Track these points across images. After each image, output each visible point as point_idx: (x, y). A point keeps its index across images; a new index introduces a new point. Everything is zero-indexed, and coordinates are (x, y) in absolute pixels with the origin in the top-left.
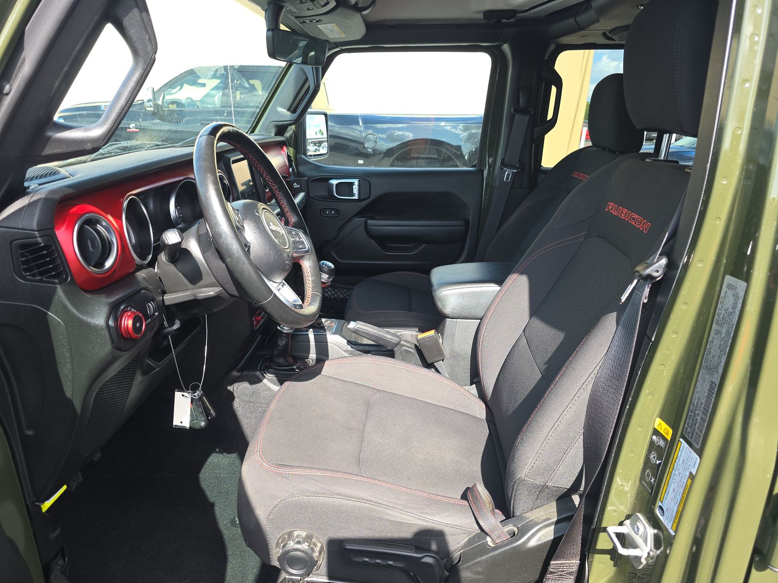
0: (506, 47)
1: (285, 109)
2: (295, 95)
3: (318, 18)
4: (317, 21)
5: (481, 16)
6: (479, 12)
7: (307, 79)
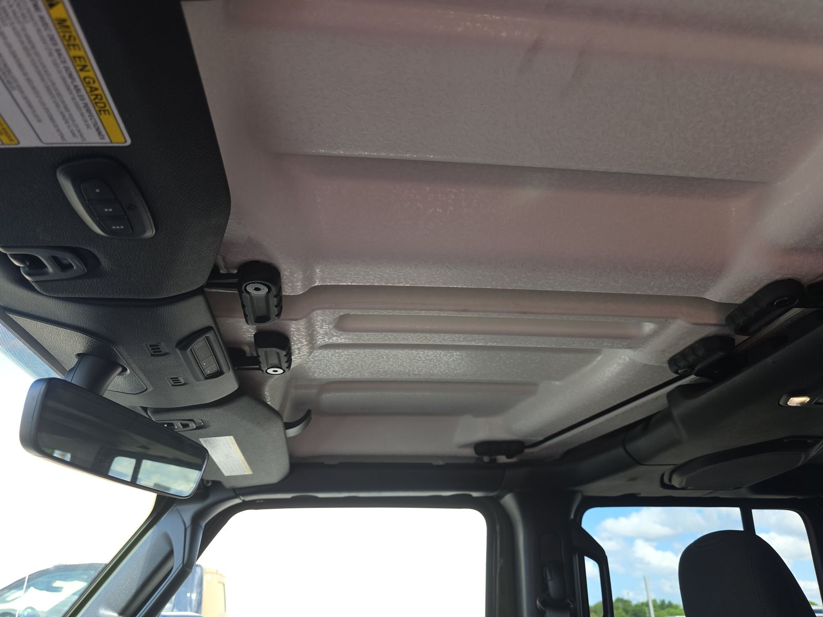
0: (509, 501)
1: (113, 610)
2: (141, 582)
3: (198, 416)
4: (198, 428)
5: (470, 452)
6: (466, 446)
7: (170, 554)
